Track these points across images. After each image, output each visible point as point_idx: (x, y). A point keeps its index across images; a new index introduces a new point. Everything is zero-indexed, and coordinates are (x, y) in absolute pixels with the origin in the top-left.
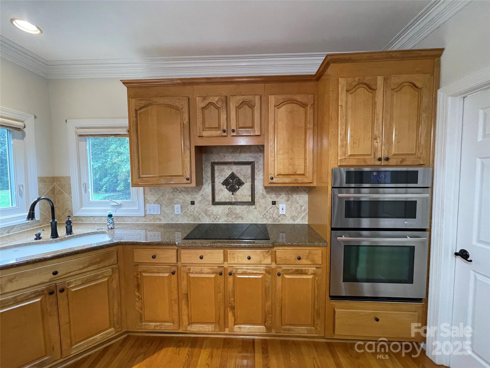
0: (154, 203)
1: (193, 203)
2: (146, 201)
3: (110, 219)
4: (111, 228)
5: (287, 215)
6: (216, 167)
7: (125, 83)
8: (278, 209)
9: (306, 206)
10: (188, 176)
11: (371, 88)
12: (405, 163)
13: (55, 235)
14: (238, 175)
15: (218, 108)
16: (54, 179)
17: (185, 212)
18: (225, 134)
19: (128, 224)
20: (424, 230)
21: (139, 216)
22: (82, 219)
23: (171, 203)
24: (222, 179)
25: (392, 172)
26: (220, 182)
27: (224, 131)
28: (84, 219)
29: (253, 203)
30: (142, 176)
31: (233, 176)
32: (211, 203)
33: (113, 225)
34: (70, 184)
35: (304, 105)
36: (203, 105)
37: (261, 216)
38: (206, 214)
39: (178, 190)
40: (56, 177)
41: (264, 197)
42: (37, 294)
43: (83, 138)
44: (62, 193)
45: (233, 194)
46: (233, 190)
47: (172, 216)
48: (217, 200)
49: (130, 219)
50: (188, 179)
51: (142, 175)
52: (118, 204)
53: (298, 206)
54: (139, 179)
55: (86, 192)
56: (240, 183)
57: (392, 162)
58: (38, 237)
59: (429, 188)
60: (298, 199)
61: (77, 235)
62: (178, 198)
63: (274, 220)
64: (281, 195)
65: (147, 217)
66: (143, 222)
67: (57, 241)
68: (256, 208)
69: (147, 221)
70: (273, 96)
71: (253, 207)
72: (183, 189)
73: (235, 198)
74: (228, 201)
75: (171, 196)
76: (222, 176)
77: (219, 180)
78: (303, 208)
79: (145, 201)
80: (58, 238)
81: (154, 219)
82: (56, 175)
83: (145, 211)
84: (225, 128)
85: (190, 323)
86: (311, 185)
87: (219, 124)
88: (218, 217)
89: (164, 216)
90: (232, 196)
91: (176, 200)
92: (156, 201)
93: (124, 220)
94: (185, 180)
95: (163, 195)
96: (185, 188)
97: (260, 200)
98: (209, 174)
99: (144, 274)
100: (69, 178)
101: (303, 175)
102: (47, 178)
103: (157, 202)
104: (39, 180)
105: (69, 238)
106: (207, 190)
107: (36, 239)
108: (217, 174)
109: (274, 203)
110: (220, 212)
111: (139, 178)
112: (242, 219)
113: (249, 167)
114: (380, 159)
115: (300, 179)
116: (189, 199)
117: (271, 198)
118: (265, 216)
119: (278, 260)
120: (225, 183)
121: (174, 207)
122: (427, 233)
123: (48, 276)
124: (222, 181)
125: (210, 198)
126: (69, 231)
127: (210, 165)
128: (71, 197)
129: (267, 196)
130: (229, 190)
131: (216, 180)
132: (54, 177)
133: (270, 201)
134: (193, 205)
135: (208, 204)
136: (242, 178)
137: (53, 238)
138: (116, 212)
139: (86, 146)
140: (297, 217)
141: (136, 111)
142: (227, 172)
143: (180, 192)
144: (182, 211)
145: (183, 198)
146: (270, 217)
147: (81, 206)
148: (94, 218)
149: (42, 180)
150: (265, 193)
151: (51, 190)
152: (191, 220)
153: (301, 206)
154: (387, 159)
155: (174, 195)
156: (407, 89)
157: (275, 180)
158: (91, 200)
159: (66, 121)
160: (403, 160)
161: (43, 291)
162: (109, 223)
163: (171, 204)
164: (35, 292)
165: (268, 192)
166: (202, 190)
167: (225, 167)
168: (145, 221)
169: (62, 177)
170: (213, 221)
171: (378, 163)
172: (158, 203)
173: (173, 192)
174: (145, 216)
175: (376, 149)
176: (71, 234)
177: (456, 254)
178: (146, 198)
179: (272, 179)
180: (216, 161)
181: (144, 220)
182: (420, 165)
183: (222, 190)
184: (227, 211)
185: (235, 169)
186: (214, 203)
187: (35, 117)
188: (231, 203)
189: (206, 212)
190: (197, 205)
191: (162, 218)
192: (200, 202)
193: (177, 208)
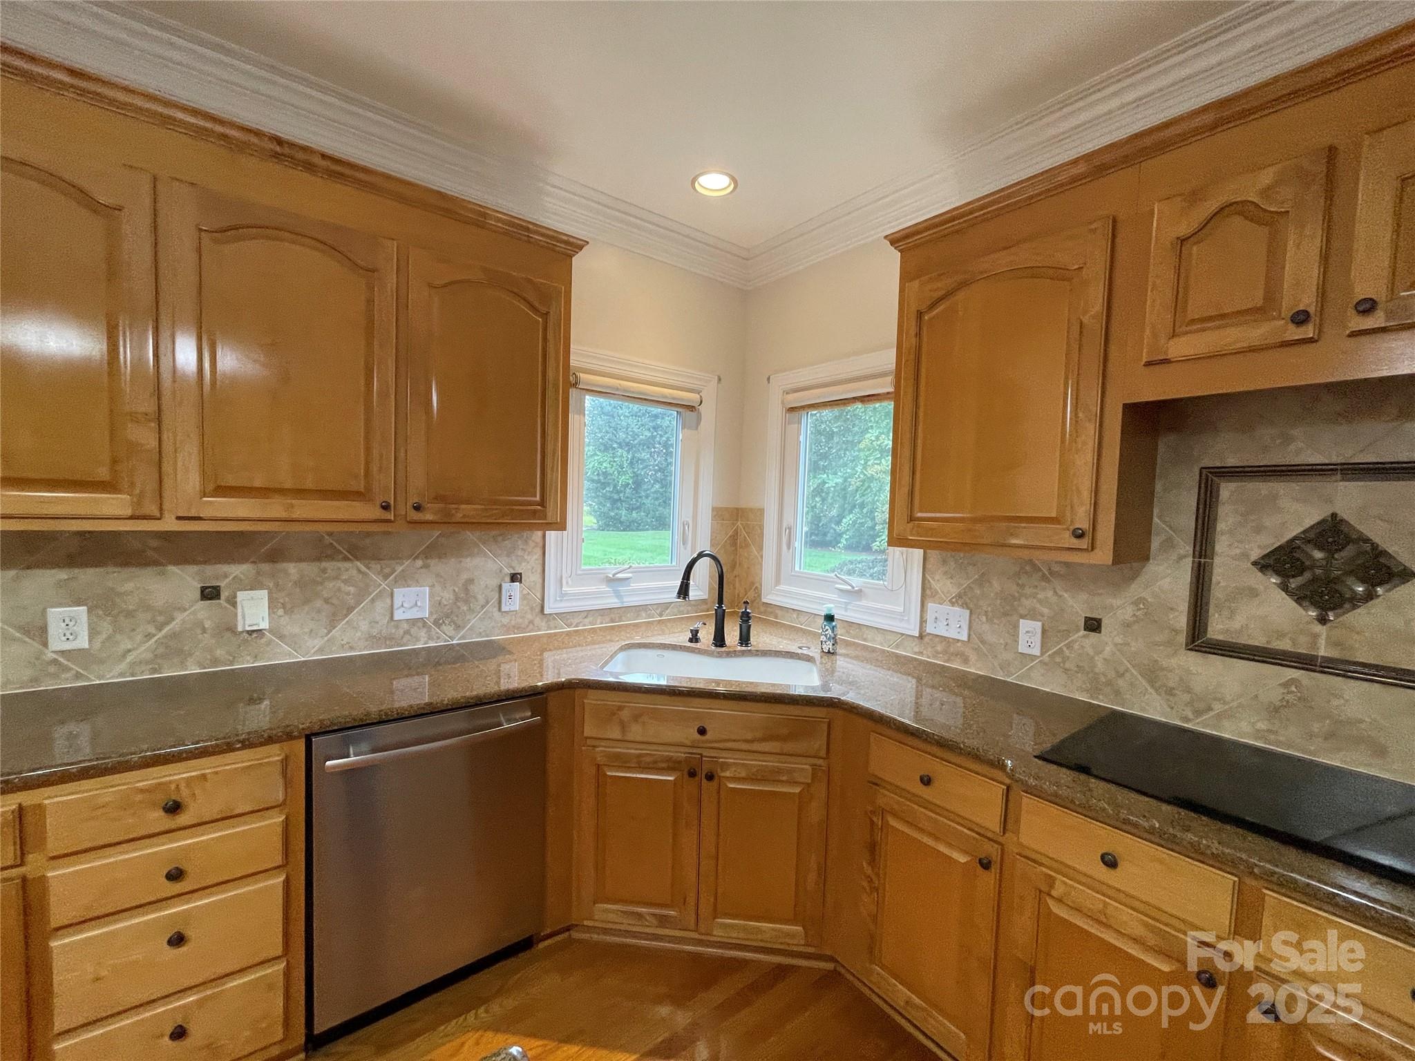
0: (953, 604)
1: (1093, 625)
2: (928, 592)
3: (827, 627)
4: (829, 652)
6: (1227, 490)
7: (895, 240)
10: (1083, 523)
13: (719, 640)
14: (1372, 530)
15: (1271, 220)
16: (737, 514)
17: (1060, 651)
18: (1305, 332)
19: (874, 650)
21: (903, 634)
22: (777, 611)
23: (1009, 612)
24: (1261, 544)
26: (1245, 555)
27: (1301, 318)
28: (779, 613)
30: (919, 515)
31: (1332, 533)
32: (1182, 638)
33: (833, 645)
34: (761, 527)
36: (1185, 228)
38: (1152, 682)
39: (1036, 569)
40: (742, 509)
42: (671, 765)
43: (795, 414)
44: (747, 546)
45: (1323, 620)
46: (1326, 599)
47: (1007, 656)
48: (1217, 633)
49: (879, 638)
50: (1079, 535)
51: (921, 511)
52: (853, 588)
54: (910, 525)
55: (789, 548)
56: (1386, 572)
58: (694, 638)
61: (757, 651)
62: (1034, 596)
65: (926, 639)
66: (916, 653)
67: (720, 655)
69: (925, 652)
72: (1056, 568)
73: (1334, 642)
74: (1286, 645)
75: (1012, 588)
76: (1258, 530)
77: (1239, 547)
79: (926, 593)
80: (723, 649)
81: (945, 652)
82: (743, 505)
83: (923, 621)
84: (1308, 303)
87: (1272, 292)
88: (1218, 707)
89: (977, 650)
90: (1318, 628)
91: (1027, 603)
92: (959, 596)
93: (865, 636)
94: (1067, 534)
95: (983, 580)
96: (1067, 564)
98: (1187, 521)
99: (893, 822)
100: (762, 511)
102: (726, 509)
103: (960, 599)
104: (715, 513)
105: (743, 653)
106: (1165, 583)
107: (691, 640)
108: (1226, 518)
110: (1232, 687)
111: (911, 520)
116: (1078, 605)
120: (1279, 562)
121: (1016, 627)
123: (688, 733)
124: (1256, 554)
125: (1181, 620)
126: (745, 639)
127: (1191, 480)
128: (762, 557)
130: (1302, 598)
131: (1222, 545)
132: (737, 509)
134: (1093, 635)
135: (1169, 643)
136: (1397, 548)
137: (716, 646)
138: (846, 610)
139: (799, 434)
141: (920, 314)
142: (1293, 511)
143: (1044, 578)
144: (1045, 646)
145: (1054, 599)
147: (778, 582)
148: (798, 614)
149: (718, 513)
151: (730, 537)
152: (1080, 689)
155: (1022, 586)
158: (797, 569)
159: (769, 379)
161: (680, 762)
162: (826, 635)
163: (1006, 614)
164: (669, 759)
166: (1142, 579)
167: (1284, 489)
168: (921, 653)
169: (751, 510)
170: (1187, 720)
172: (965, 605)
173: (1018, 575)
174: (921, 637)
176: (747, 645)
178: (929, 581)
180: (1231, 461)
181: (916, 649)
183: (1252, 592)
184: (1274, 694)
185: (1349, 499)
186: (1202, 643)
187: (720, 379)
188: (1306, 662)
189: (1152, 674)
190: (1110, 635)
191: (973, 657)
192: (1128, 625)
193: (1029, 634)
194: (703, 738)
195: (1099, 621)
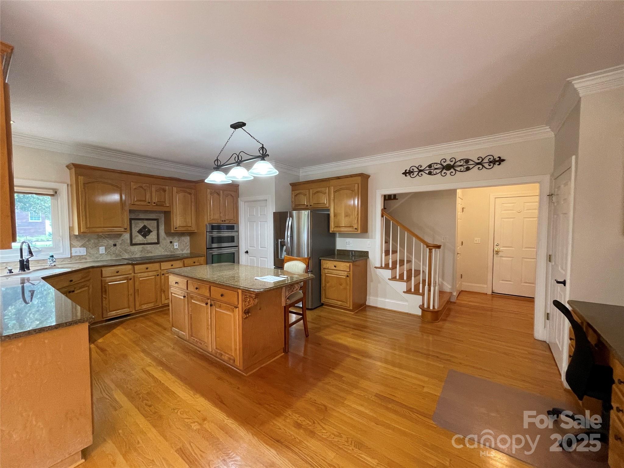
0: (80, 247)
1: (115, 245)
2: (72, 246)
3: (52, 259)
5: (179, 249)
6: (133, 222)
8: (173, 245)
9: (188, 244)
11: (219, 194)
12: (231, 223)
14: (148, 226)
15: (145, 190)
17: (109, 252)
18: (149, 204)
20: (237, 246)
23: (97, 246)
24: (138, 229)
25: (227, 226)
26: (136, 231)
27: (149, 203)
29: (158, 243)
31: (145, 227)
32: (129, 244)
35: (190, 194)
36: (134, 187)
37: (164, 250)
38: (126, 252)
39: (102, 236)
41: (165, 239)
46: (145, 236)
47: (96, 255)
48: (133, 242)
50: (126, 229)
53: (185, 243)
56: (150, 231)
57: (227, 222)
58: (11, 272)
59: (238, 231)
60: (184, 239)
62: (102, 242)
63: (171, 252)
64: (174, 238)
65: (73, 257)
68: (160, 246)
70: (175, 188)
71: (159, 245)
72: (106, 236)
73: (146, 241)
74: (141, 242)
75: (96, 241)
76: (137, 227)
77: (135, 230)
78: (187, 244)
79: (71, 246)
81: (79, 259)
83: (71, 253)
84: (149, 201)
85: (140, 305)
86: (195, 231)
87: (146, 199)
88: (135, 253)
89: (89, 256)
90: (145, 239)
91: (100, 244)
92: (82, 245)
95: (89, 240)
96: (108, 235)
97: (163, 241)
101: (191, 226)
103: (83, 246)
106: (126, 237)
108: (133, 226)
109: (171, 242)
110: (136, 249)
112: (152, 253)
113: (156, 222)
114: (222, 221)
115: (189, 229)
116: (111, 242)
117: (169, 240)
118: (166, 250)
119: (185, 264)
120: (140, 232)
121: (99, 249)
122: (238, 247)
123: (66, 284)
124: (137, 231)
125: (129, 241)
129: (167, 238)
130: (143, 236)
131: (133, 230)
133: (169, 241)
134: (115, 247)
135: (127, 245)
136: (151, 229)
140: (184, 249)
141: (84, 184)
142: (141, 225)
143: (104, 238)
144: (106, 251)
145: (107, 242)
146: (169, 251)
150: (165, 237)
152: (114, 257)
153: (186, 243)
154: (225, 221)
155: (99, 240)
156: (229, 196)
157: (177, 229)
160: (230, 221)
163: (96, 247)
165: (167, 236)
166: (122, 237)
167: (139, 222)
168: (71, 261)
170: (131, 256)
171: (222, 222)
173: (97, 238)
174: (71, 257)
175: (221, 217)
177: (245, 252)
178: (72, 243)
179: (176, 228)
180: (133, 218)
181: (69, 261)
182: (235, 223)
183: (137, 236)
184: (141, 249)
185: (146, 223)
186: (132, 244)
188: (144, 244)
189: (126, 251)
190: (118, 247)
191: (88, 258)
192: (121, 244)
193: (102, 250)
194: (72, 282)
195: (116, 244)
